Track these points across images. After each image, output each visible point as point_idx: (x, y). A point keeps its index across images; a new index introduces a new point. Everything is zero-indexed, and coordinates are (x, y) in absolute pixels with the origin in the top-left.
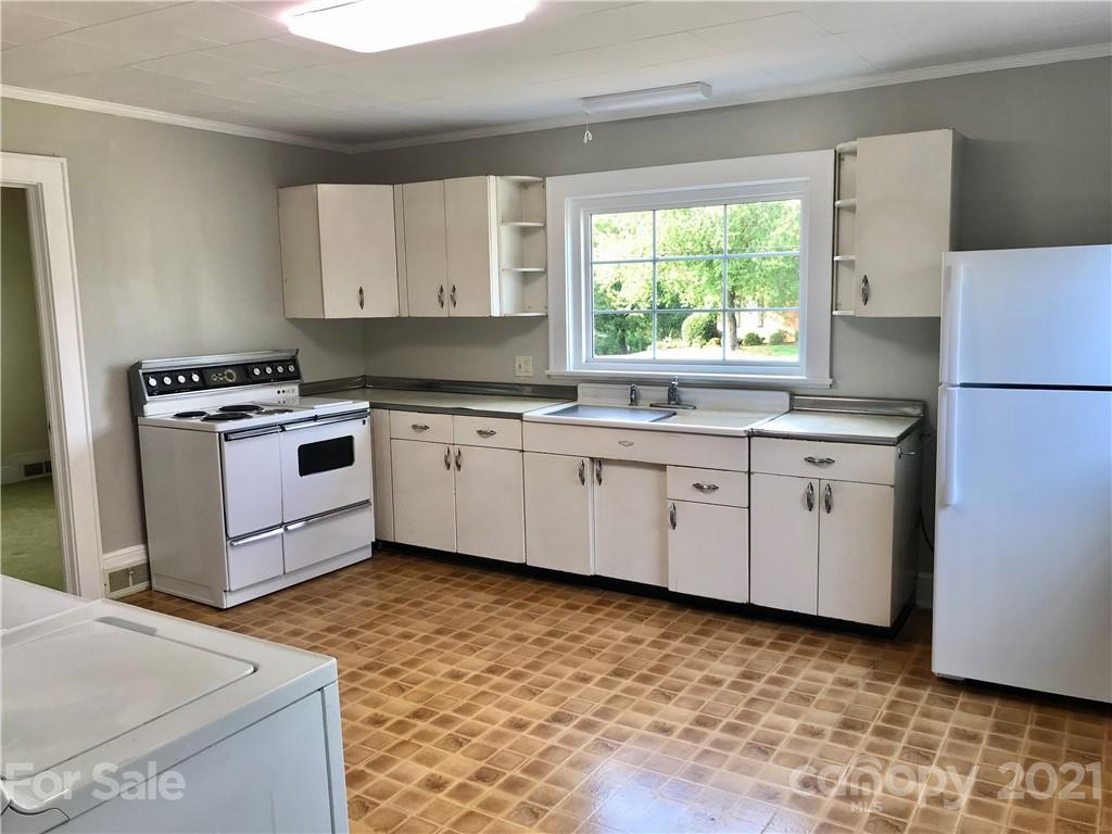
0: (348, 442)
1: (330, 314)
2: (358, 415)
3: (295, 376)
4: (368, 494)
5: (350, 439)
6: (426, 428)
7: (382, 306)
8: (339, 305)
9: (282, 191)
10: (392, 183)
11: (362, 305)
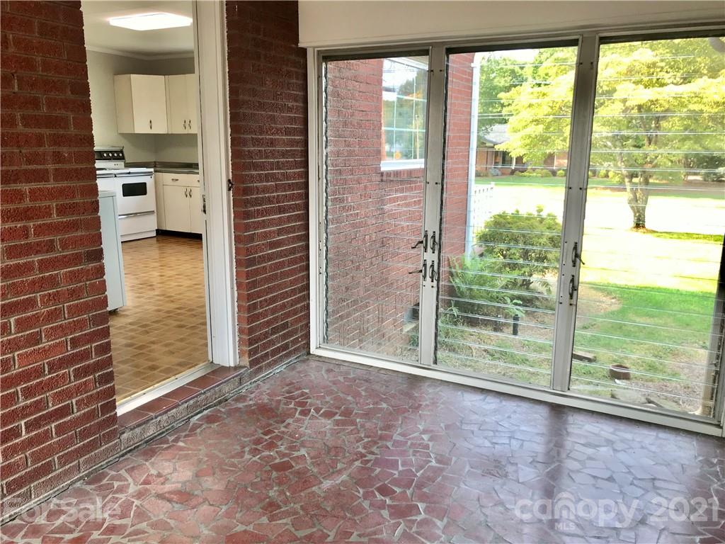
0: (144, 185)
1: (137, 131)
2: (149, 174)
3: (123, 158)
4: (154, 208)
5: (145, 184)
6: (177, 180)
7: (160, 129)
8: (141, 128)
9: (116, 77)
10: (164, 75)
11: (151, 128)
